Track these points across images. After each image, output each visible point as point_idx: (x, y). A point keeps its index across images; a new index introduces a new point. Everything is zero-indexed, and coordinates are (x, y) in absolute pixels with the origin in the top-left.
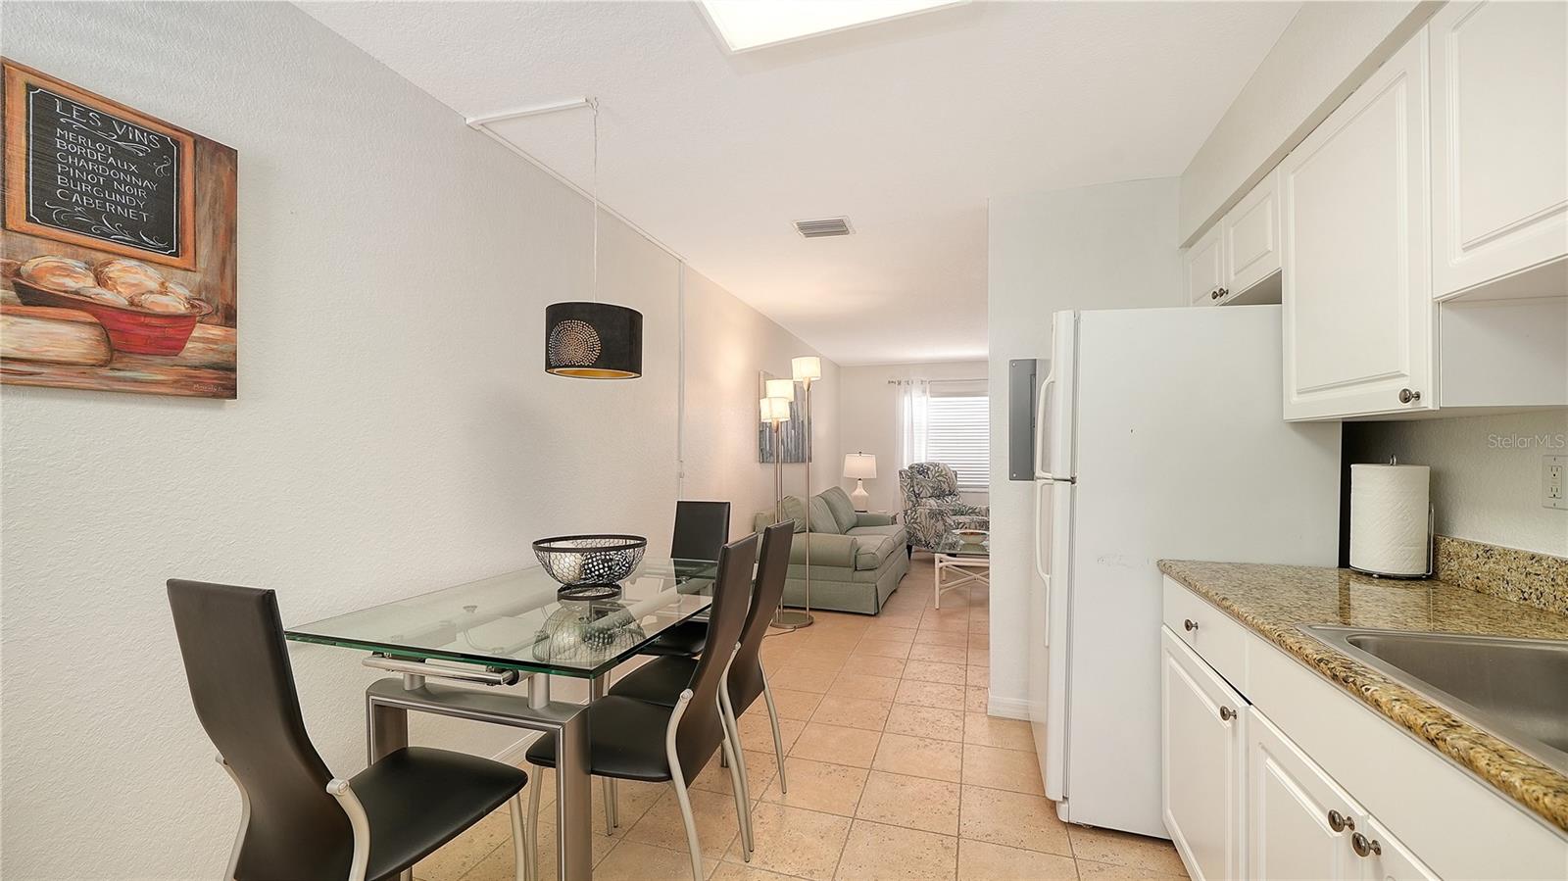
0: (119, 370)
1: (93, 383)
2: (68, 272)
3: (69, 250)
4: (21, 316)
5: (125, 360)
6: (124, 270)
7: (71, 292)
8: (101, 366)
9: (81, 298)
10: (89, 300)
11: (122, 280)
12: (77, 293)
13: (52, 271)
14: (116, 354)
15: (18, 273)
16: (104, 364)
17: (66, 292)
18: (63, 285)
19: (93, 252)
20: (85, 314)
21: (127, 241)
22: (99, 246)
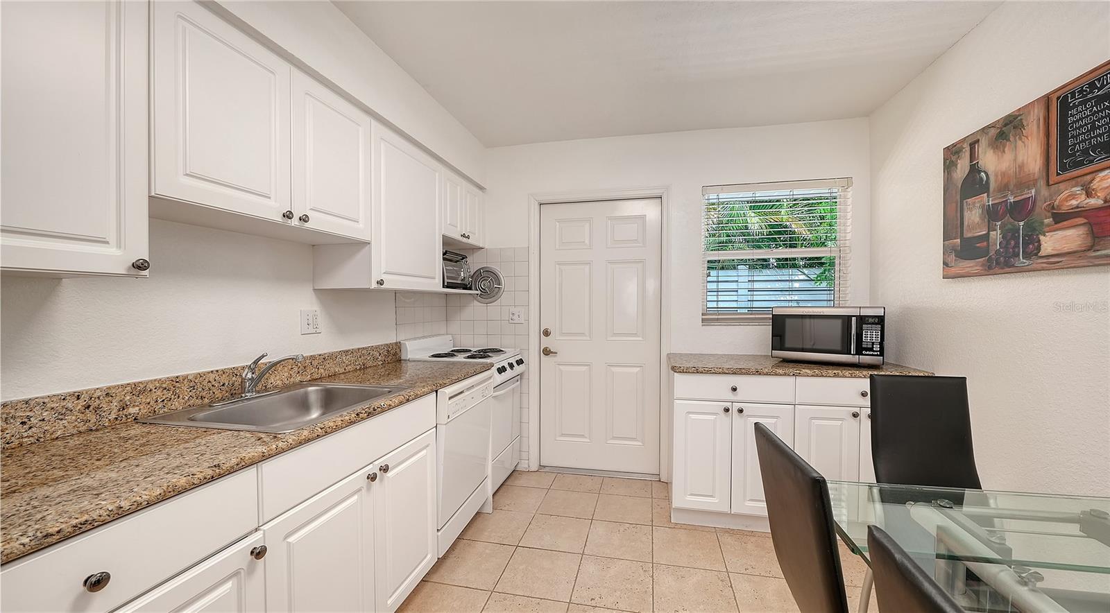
0: (1098, 250)
1: (1084, 262)
2: (1073, 196)
3: (1074, 182)
4: (1054, 231)
5: (1101, 243)
6: (1102, 180)
7: (1075, 208)
8: (1089, 250)
9: (1079, 209)
10: (1083, 209)
11: (1100, 187)
12: (1077, 207)
13: (1066, 200)
14: (1097, 240)
15: (1053, 208)
16: (1090, 248)
17: (1072, 209)
18: (1071, 205)
19: (1085, 177)
20: (1080, 219)
21: (1103, 159)
22: (1087, 172)
